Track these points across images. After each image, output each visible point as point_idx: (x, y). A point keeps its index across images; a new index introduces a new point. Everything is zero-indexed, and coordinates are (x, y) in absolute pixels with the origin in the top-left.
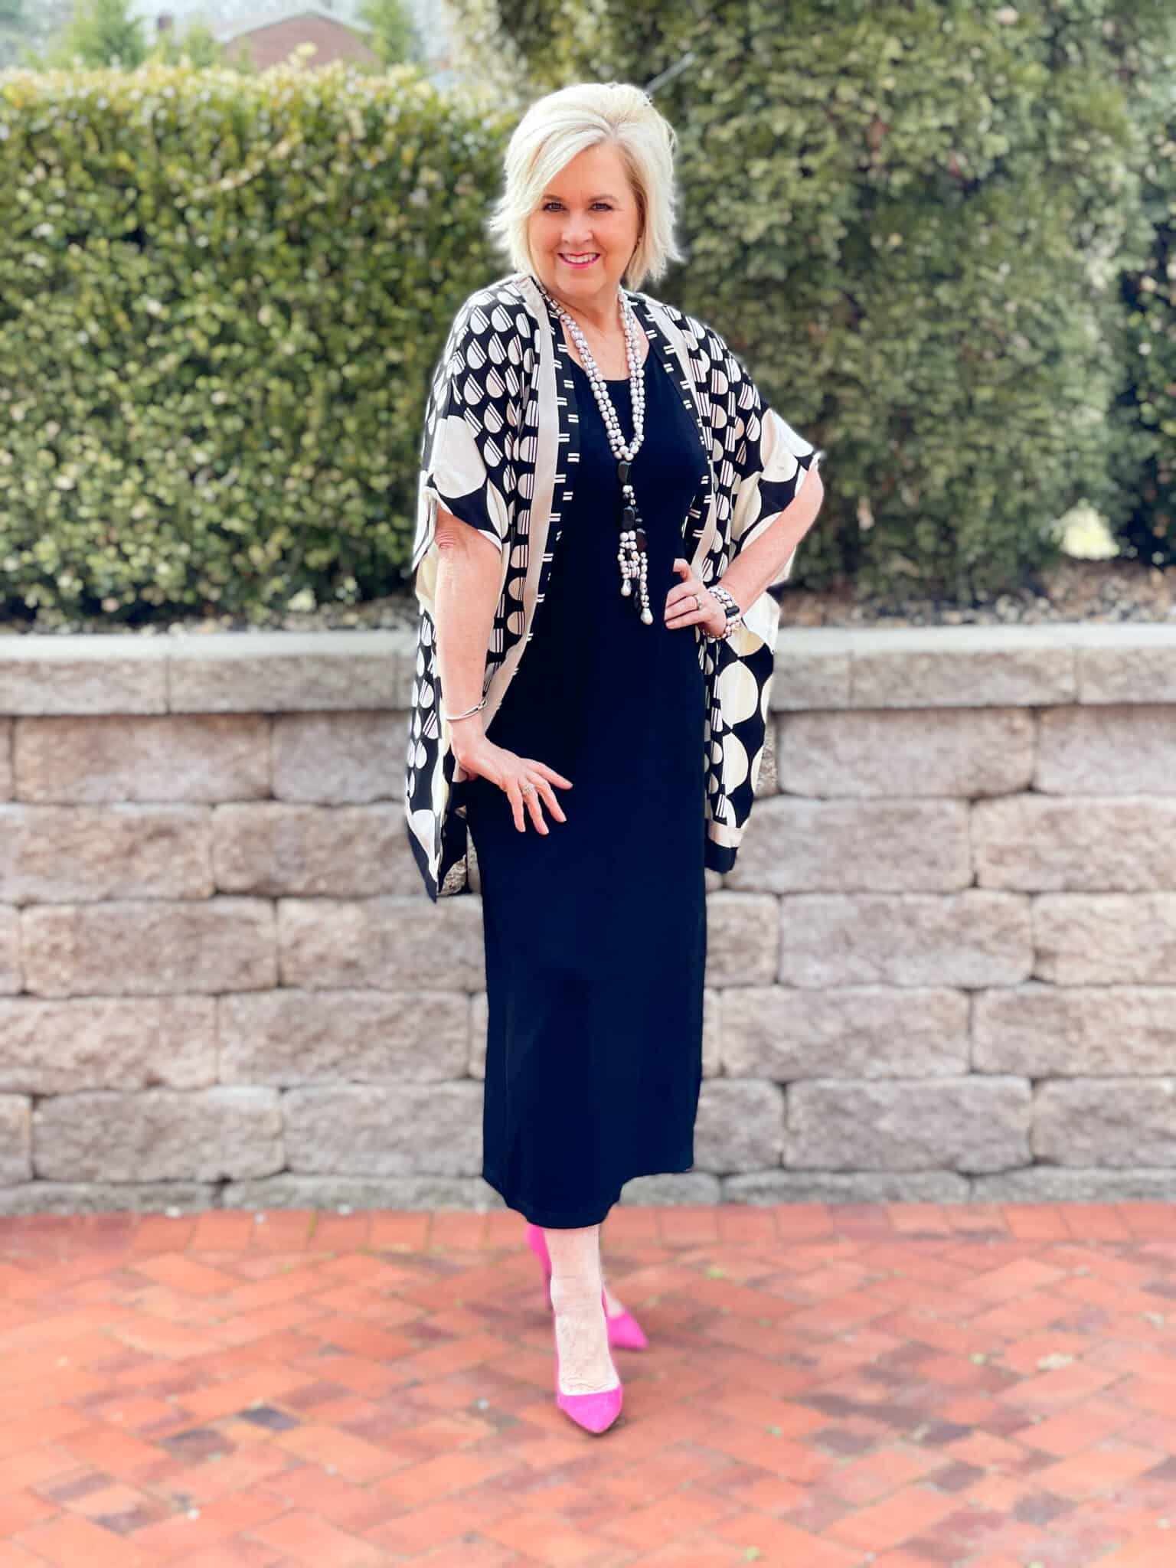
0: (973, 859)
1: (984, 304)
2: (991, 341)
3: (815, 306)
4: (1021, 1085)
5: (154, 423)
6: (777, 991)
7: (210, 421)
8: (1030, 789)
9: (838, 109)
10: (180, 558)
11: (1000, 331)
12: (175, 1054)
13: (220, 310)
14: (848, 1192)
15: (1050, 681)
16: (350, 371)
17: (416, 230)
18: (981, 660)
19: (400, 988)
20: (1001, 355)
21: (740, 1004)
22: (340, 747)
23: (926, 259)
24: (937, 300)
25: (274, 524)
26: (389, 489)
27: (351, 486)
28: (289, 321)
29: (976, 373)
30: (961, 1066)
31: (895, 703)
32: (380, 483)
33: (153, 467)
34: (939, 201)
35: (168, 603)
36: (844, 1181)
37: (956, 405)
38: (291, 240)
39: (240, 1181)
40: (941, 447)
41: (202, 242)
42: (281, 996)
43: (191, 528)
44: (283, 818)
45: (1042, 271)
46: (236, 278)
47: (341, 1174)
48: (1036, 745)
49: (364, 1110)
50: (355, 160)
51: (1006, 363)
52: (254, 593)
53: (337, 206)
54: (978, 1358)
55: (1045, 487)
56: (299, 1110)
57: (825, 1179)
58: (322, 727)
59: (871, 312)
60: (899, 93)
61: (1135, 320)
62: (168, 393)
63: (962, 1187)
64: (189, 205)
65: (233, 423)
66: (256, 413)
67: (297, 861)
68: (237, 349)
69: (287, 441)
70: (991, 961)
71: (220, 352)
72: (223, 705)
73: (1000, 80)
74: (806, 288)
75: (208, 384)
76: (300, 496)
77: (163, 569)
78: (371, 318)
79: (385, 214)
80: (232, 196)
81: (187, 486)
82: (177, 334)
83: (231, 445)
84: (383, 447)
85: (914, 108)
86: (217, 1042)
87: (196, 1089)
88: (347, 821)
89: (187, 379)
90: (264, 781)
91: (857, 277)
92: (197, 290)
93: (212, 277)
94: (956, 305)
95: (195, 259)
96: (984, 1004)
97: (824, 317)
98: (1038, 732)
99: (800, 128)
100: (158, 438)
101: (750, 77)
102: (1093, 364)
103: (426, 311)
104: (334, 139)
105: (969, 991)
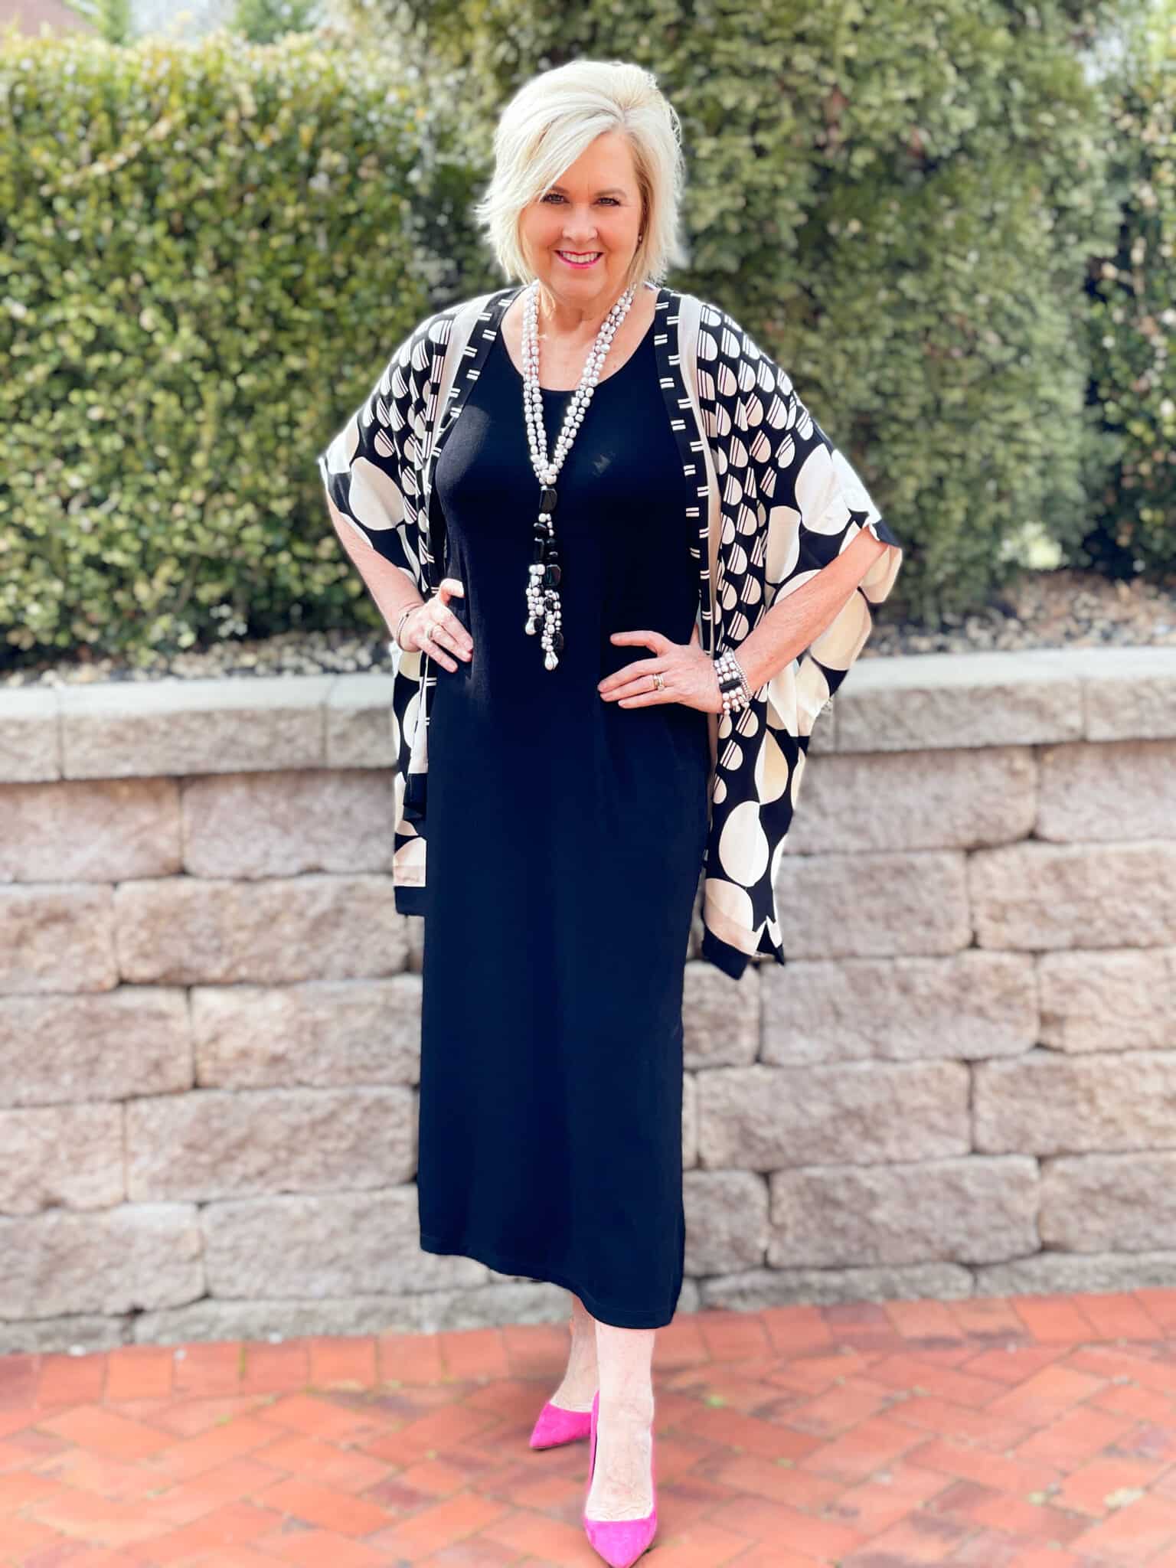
0: (972, 917)
1: (954, 296)
2: (958, 339)
3: (769, 300)
4: (1029, 1165)
5: (20, 443)
6: (757, 1070)
7: (85, 441)
8: (1032, 836)
9: (792, 80)
10: (52, 595)
11: (969, 327)
12: (76, 1172)
13: (95, 314)
14: (841, 1292)
15: (1054, 716)
16: (245, 381)
17: (317, 220)
18: (981, 696)
19: (333, 1084)
20: (970, 353)
21: (718, 1087)
22: (260, 812)
23: (887, 246)
24: (902, 293)
25: (161, 555)
26: (290, 513)
27: (248, 511)
28: (176, 328)
29: (943, 373)
30: (962, 1147)
31: (886, 746)
32: (282, 507)
33: (20, 493)
34: (897, 181)
35: (37, 647)
36: (835, 1279)
37: (924, 410)
38: (174, 233)
39: (154, 1311)
40: (910, 456)
41: (73, 235)
42: (199, 1098)
43: (66, 562)
44: (196, 895)
45: (1011, 258)
46: (112, 277)
47: (269, 1298)
48: (1039, 787)
49: (296, 1224)
50: (246, 140)
51: (975, 361)
52: (138, 634)
53: (227, 193)
54: (1037, 1498)
55: (1021, 497)
56: (221, 1226)
57: (814, 1277)
58: (240, 791)
59: (831, 308)
60: (861, 61)
61: (1097, 310)
62: (36, 409)
63: (965, 1280)
64: (57, 194)
65: (112, 442)
66: (137, 432)
67: (215, 943)
68: (115, 358)
69: (173, 461)
70: (993, 1029)
71: (96, 361)
72: (126, 769)
73: (965, 47)
74: (759, 281)
75: (83, 399)
76: (191, 523)
77: (34, 609)
78: (269, 321)
79: (283, 203)
80: (105, 182)
81: (60, 513)
82: (46, 341)
83: (110, 466)
84: (283, 466)
85: (876, 78)
86: (127, 1155)
87: (103, 1209)
88: (272, 897)
89: (57, 393)
90: (173, 854)
91: (814, 268)
92: (67, 291)
93: (85, 276)
94: (922, 298)
95: (66, 253)
96: (987, 1077)
97: (779, 313)
98: (1040, 774)
99: (752, 102)
100: (25, 458)
101: (693, 45)
102: (1061, 361)
103: (330, 312)
104: (220, 118)
105: (968, 1063)
